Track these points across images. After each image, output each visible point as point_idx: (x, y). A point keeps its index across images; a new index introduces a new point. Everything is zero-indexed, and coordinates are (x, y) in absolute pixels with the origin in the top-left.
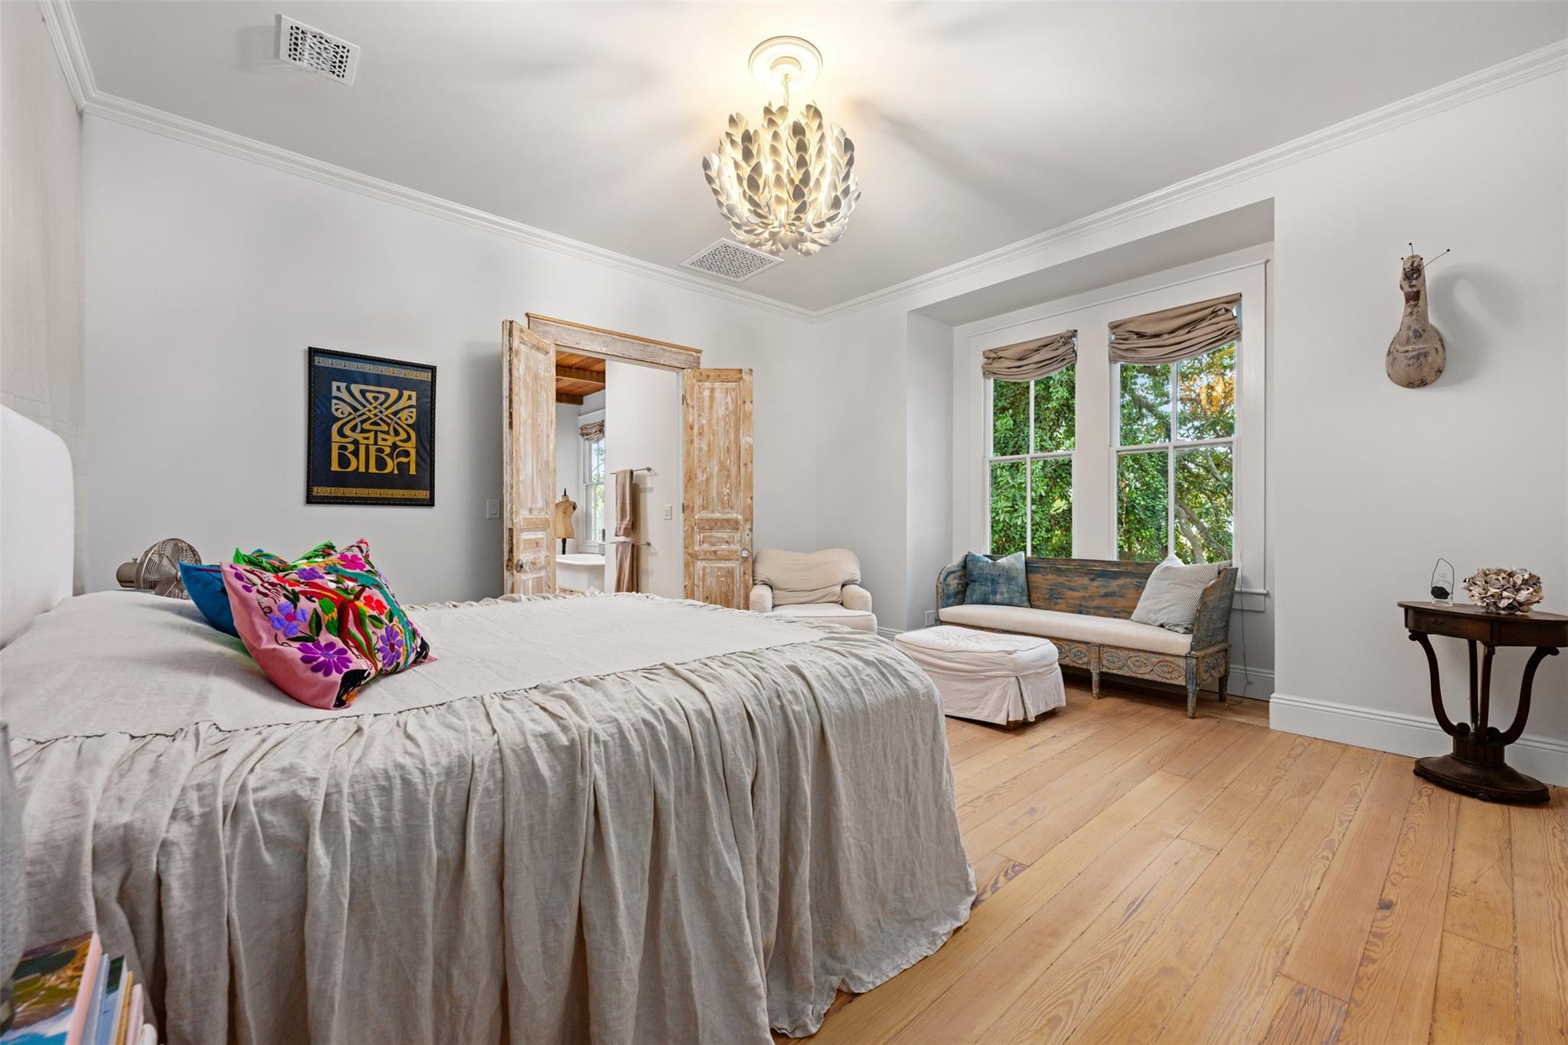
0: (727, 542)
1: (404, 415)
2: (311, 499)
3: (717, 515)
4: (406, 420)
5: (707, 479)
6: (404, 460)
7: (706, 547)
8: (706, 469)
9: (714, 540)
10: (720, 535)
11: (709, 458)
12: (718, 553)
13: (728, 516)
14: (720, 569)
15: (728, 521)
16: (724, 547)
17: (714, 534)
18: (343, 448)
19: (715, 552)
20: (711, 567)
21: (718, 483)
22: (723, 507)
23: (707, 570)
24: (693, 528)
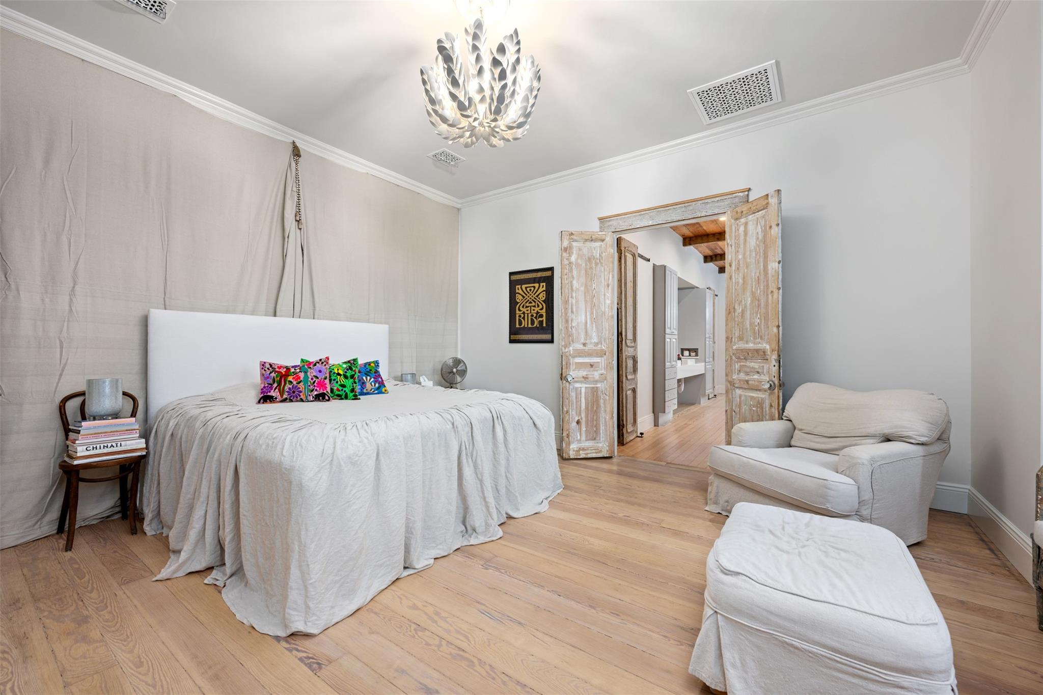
0: (758, 372)
1: (540, 296)
2: (512, 341)
3: (751, 345)
4: (542, 298)
5: (743, 312)
6: (541, 319)
7: (742, 376)
8: (741, 301)
9: (748, 370)
10: (752, 365)
11: (744, 291)
12: (750, 382)
13: (759, 346)
14: (752, 398)
15: (757, 351)
16: (756, 377)
17: (748, 364)
18: (520, 316)
19: (747, 381)
20: (746, 396)
21: (750, 314)
22: (755, 338)
23: (743, 398)
24: (731, 358)
